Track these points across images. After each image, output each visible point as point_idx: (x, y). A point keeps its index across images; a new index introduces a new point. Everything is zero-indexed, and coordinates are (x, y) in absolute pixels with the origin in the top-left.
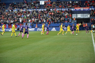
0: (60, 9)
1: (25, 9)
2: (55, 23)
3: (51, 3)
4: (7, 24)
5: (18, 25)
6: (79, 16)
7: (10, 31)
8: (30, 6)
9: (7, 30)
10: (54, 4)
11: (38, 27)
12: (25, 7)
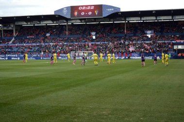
3: (157, 36)
5: (129, 54)
6: (180, 47)
9: (120, 58)
12: (135, 39)
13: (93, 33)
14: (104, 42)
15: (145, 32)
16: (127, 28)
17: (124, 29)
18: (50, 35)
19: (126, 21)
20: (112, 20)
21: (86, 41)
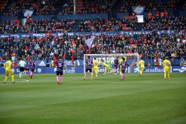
13: (139, 9)
14: (166, 29)
18: (34, 14)
21: (121, 29)
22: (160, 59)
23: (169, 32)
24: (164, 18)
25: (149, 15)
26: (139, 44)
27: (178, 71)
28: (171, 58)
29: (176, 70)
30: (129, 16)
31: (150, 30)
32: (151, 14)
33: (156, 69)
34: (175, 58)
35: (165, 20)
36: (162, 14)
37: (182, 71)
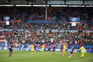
0: (91, 31)
1: (57, 30)
2: (85, 45)
3: (83, 25)
4: (38, 43)
5: (50, 45)
7: (41, 50)
8: (62, 27)
9: (39, 49)
10: (86, 26)
11: (69, 48)
12: (57, 28)
13: (7, 18)
14: (20, 29)
15: (70, 18)
16: (47, 14)
17: (45, 15)
19: (47, 4)
20: (30, 3)
22: (17, 44)
23: (21, 30)
24: (19, 23)
25: (12, 21)
26: (7, 35)
27: (25, 50)
28: (22, 43)
29: (24, 49)
30: (2, 21)
31: (12, 29)
32: (13, 21)
33: (15, 48)
34: (24, 43)
35: (20, 24)
36: (18, 21)
37: (27, 50)
